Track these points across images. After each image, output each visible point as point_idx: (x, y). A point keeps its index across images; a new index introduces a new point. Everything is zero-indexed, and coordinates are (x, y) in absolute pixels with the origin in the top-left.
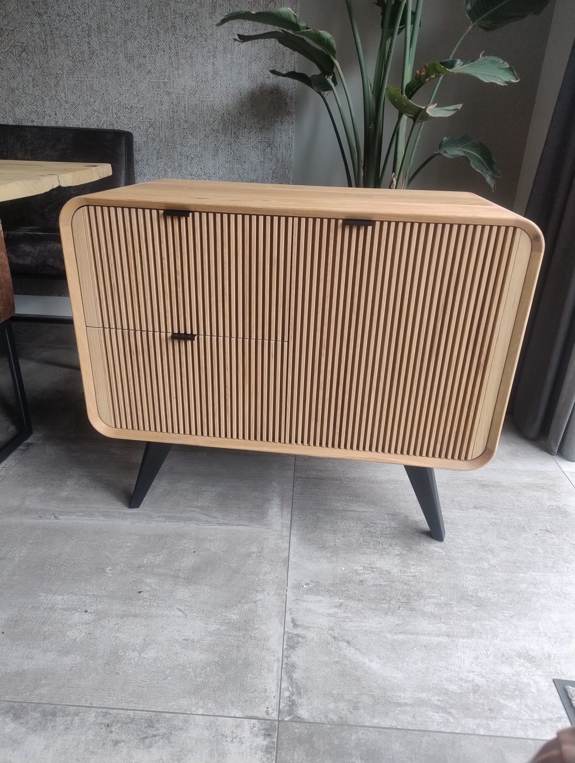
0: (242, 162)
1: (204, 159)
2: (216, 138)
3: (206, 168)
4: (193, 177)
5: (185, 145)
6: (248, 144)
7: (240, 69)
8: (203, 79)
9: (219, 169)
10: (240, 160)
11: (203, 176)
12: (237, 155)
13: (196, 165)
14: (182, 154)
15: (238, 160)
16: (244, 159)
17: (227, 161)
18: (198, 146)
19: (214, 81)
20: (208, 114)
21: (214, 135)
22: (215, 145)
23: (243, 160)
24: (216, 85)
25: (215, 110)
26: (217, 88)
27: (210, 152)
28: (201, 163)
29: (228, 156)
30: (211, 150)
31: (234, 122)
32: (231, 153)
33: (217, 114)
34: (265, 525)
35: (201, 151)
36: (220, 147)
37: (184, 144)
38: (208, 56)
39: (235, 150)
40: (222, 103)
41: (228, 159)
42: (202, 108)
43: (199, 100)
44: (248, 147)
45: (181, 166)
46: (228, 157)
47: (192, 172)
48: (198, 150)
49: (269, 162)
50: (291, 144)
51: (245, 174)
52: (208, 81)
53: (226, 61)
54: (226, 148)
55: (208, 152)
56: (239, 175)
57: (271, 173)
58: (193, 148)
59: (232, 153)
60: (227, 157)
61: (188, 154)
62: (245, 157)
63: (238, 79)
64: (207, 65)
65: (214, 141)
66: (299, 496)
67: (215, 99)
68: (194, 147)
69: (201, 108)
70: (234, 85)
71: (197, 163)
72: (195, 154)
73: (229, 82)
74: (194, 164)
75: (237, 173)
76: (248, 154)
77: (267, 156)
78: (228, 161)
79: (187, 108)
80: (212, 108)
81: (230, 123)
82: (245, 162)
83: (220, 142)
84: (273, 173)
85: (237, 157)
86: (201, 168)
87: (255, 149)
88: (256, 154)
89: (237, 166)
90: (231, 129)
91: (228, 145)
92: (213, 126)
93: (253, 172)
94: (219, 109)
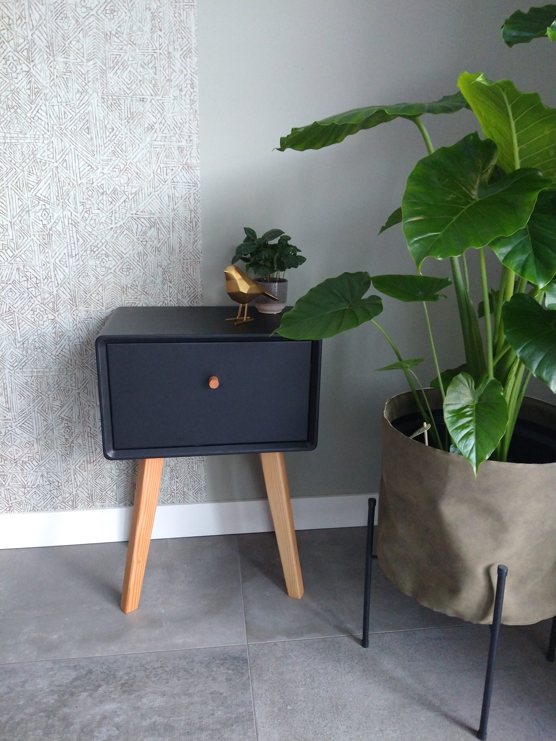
0: (102, 254)
1: (22, 252)
2: (44, 212)
3: (28, 268)
6: (111, 224)
7: (84, 84)
8: (10, 103)
9: (55, 269)
10: (97, 252)
11: (22, 283)
12: (91, 243)
13: (6, 263)
15: (92, 252)
16: (105, 249)
17: (70, 253)
18: (10, 229)
19: (33, 106)
21: (39, 207)
22: (44, 225)
23: (103, 252)
24: (38, 114)
25: (39, 160)
26: (40, 121)
27: (35, 239)
28: (18, 259)
29: (72, 245)
30: (37, 236)
31: (79, 182)
32: (78, 240)
33: (44, 168)
35: (16, 237)
38: (15, 58)
39: (87, 235)
41: (73, 251)
42: (12, 157)
43: (5, 143)
44: (112, 228)
46: (73, 248)
48: (9, 235)
49: (154, 253)
51: (109, 277)
52: (19, 107)
53: (55, 68)
54: (67, 231)
55: (29, 240)
56: (97, 278)
57: (160, 273)
59: (81, 241)
60: (69, 248)
62: (107, 247)
63: (83, 102)
64: (14, 75)
65: (41, 218)
67: (37, 141)
69: (10, 157)
70: (74, 114)
71: (10, 259)
73: (63, 109)
75: (94, 275)
76: (113, 241)
77: (151, 243)
78: (74, 255)
80: (32, 157)
81: (71, 184)
82: (107, 255)
84: (164, 273)
85: (91, 246)
86: (18, 269)
87: (126, 232)
88: (129, 240)
89: (91, 262)
90: (75, 195)
91: (70, 225)
92: (37, 190)
93: (125, 273)
94: (48, 159)
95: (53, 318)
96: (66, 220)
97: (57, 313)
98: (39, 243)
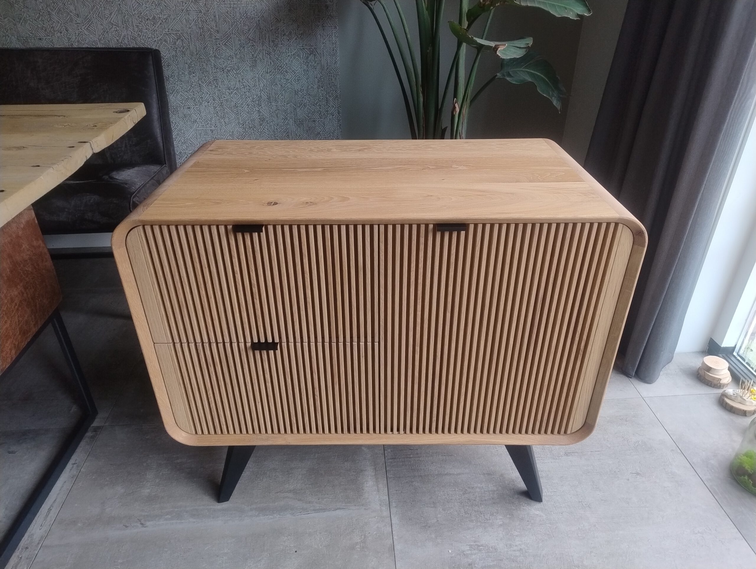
0: (284, 71)
1: (241, 71)
2: (253, 47)
3: (245, 80)
4: (232, 90)
5: (219, 57)
6: (289, 53)
9: (259, 81)
10: (281, 70)
11: (242, 89)
12: (278, 65)
13: (233, 78)
14: (217, 67)
15: (279, 70)
16: (285, 68)
17: (267, 71)
18: (234, 57)
20: (241, 22)
21: (250, 44)
22: (253, 55)
23: (284, 70)
25: (249, 17)
27: (248, 63)
28: (239, 75)
29: (268, 66)
30: (249, 61)
31: (271, 29)
32: (271, 63)
33: (252, 21)
34: (363, 505)
35: (238, 62)
36: (258, 57)
37: (217, 56)
39: (276, 60)
40: (256, 9)
41: (268, 70)
42: (235, 15)
43: (230, 7)
44: (289, 55)
45: (217, 79)
46: (268, 68)
47: (230, 86)
48: (234, 61)
49: (313, 70)
50: (336, 50)
51: (288, 85)
54: (265, 58)
55: (245, 64)
56: (281, 86)
57: (316, 82)
58: (228, 60)
59: (273, 63)
60: (266, 68)
61: (223, 67)
62: (287, 67)
65: (251, 51)
66: (391, 462)
67: (248, 6)
68: (230, 58)
69: (233, 15)
71: (235, 75)
72: (231, 65)
74: (231, 77)
75: (280, 84)
76: (290, 63)
77: (311, 64)
78: (269, 72)
79: (217, 17)
80: (245, 15)
81: (267, 30)
82: (287, 72)
83: (257, 52)
84: (319, 82)
85: (278, 66)
86: (239, 81)
87: (297, 57)
88: (299, 62)
89: (278, 76)
90: (269, 36)
91: (267, 55)
92: (248, 34)
93: (297, 82)
94: (254, 16)
95: (258, 109)
96: (264, 51)
97: (261, 107)
98: (250, 65)
